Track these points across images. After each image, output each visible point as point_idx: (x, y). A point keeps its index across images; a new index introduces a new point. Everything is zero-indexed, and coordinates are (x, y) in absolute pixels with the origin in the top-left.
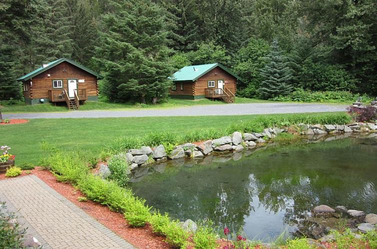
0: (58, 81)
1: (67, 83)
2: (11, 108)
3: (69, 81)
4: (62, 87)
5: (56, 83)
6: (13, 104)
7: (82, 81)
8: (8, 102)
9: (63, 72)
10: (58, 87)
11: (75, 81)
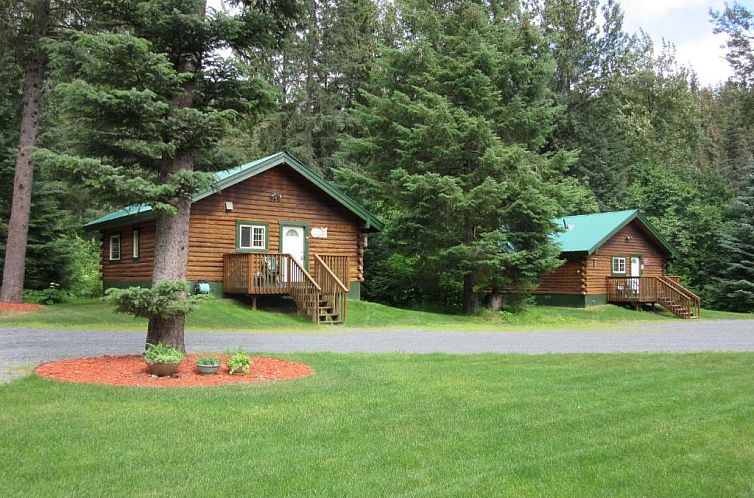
0: (253, 227)
1: (280, 237)
2: (52, 311)
3: (285, 230)
4: (263, 247)
5: (246, 232)
6: (57, 301)
7: (320, 232)
8: (42, 295)
9: (272, 199)
10: (252, 247)
11: (300, 231)
